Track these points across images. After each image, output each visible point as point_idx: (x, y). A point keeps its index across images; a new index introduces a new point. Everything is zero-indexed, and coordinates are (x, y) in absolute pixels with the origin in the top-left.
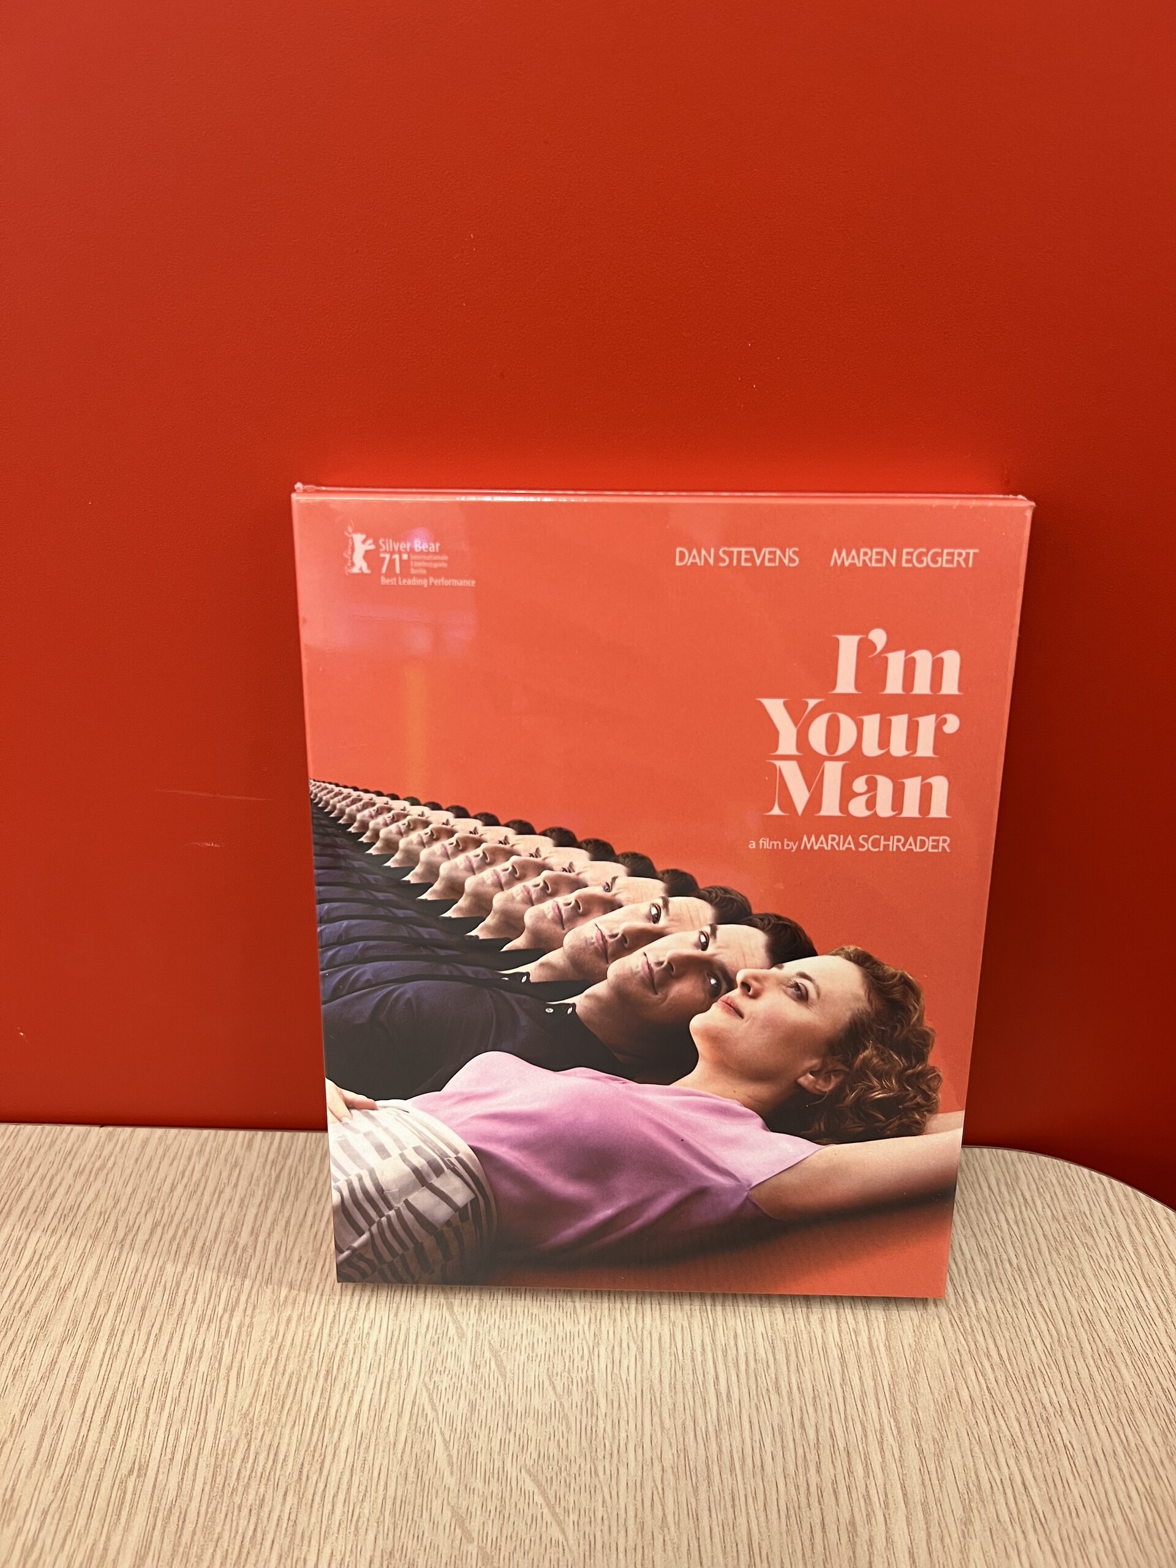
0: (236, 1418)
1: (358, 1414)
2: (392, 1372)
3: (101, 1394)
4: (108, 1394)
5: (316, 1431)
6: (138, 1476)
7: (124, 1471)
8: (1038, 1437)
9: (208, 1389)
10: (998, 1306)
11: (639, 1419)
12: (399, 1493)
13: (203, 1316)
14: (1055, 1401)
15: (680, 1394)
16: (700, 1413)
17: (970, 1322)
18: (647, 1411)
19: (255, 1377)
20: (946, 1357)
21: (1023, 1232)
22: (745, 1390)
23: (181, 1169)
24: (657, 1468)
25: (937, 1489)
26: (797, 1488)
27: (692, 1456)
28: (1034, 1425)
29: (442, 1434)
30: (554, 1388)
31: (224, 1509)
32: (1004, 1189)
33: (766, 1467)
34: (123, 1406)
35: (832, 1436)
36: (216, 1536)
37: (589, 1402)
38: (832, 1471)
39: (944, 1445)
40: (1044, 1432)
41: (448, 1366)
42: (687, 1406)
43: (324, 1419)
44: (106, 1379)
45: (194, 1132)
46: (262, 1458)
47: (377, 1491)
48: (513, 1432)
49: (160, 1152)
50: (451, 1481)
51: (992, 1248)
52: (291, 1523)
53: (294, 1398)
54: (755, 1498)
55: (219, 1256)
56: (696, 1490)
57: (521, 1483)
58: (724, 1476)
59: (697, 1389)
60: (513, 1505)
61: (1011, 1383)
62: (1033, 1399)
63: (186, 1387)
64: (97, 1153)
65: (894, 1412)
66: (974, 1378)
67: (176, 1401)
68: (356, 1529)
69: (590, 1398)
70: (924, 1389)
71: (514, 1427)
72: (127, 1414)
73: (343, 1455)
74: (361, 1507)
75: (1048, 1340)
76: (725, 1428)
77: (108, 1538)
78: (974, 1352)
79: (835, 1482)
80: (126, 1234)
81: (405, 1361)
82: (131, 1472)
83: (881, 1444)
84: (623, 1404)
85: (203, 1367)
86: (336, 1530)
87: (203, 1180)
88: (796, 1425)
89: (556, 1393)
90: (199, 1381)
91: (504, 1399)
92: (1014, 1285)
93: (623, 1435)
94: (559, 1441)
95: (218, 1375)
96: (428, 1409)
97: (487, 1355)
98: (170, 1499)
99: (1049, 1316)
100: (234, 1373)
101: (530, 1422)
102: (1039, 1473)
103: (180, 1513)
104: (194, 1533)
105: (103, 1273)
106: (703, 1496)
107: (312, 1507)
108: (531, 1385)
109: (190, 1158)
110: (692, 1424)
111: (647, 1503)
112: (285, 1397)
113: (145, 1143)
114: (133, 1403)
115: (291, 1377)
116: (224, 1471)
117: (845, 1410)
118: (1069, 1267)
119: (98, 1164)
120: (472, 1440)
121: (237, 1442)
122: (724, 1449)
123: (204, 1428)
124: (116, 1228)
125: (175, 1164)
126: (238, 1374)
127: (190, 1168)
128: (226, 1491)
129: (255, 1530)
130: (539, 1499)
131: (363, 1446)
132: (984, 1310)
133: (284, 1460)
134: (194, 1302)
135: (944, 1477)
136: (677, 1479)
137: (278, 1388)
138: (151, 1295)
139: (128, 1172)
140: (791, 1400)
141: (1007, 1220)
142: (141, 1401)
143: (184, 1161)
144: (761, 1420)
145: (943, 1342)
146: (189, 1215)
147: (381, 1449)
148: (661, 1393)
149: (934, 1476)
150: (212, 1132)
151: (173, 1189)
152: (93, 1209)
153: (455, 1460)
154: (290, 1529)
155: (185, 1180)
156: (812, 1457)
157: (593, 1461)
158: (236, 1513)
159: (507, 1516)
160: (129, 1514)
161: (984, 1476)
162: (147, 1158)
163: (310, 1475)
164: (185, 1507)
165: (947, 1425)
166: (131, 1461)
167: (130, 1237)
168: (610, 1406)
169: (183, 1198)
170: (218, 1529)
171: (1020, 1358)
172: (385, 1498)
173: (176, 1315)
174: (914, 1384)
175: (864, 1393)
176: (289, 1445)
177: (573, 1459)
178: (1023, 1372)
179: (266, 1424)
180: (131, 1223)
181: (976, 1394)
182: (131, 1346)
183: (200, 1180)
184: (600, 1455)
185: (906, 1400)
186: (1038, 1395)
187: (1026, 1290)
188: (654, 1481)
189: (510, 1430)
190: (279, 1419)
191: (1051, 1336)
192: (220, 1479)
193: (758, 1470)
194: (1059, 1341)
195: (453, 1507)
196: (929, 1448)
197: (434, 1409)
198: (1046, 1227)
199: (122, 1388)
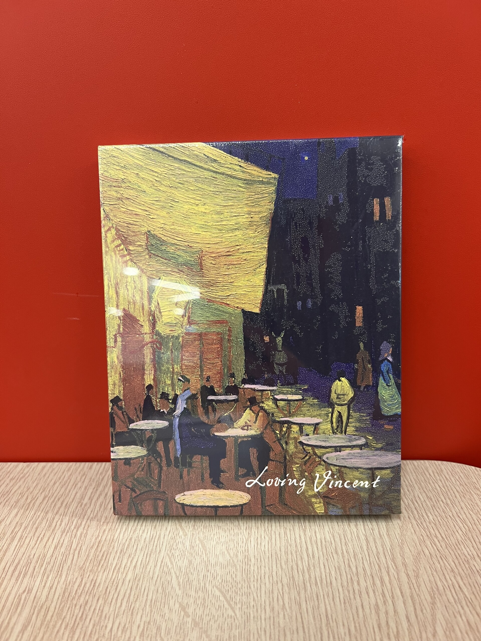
0: (77, 569)
1: (135, 567)
2: (152, 550)
3: (13, 561)
4: (16, 561)
5: (115, 574)
6: (28, 593)
7: (21, 591)
8: (464, 568)
9: (64, 559)
10: (439, 518)
11: (270, 565)
12: (154, 598)
13: (64, 530)
14: (470, 553)
15: (290, 556)
16: (300, 563)
17: (426, 524)
18: (274, 562)
19: (87, 553)
20: (416, 538)
21: (447, 490)
22: (321, 553)
23: (59, 476)
24: (280, 585)
25: (417, 590)
26: (349, 591)
27: (296, 579)
28: (462, 563)
29: (175, 573)
30: (229, 554)
31: (68, 606)
32: (436, 475)
33: (333, 583)
34: (23, 565)
35: (364, 570)
36: (63, 617)
37: (246, 560)
38: (365, 584)
39: (419, 572)
40: (467, 566)
41: (179, 547)
42: (293, 560)
43: (119, 569)
44: (16, 555)
45: (65, 464)
46: (88, 585)
47: (143, 597)
48: (209, 572)
49: (50, 471)
50: (179, 592)
51: (433, 496)
52: (100, 611)
53: (105, 561)
54: (328, 596)
55: (74, 507)
56: (299, 593)
57: (213, 592)
58: (313, 587)
59: (298, 553)
60: (210, 601)
61: (449, 548)
62: (460, 553)
63: (54, 558)
64: (21, 472)
65: (393, 560)
66: (430, 546)
67: (49, 563)
68: (132, 613)
69: (246, 558)
70: (406, 550)
71: (210, 570)
72: (24, 568)
73: (127, 583)
74: (135, 604)
75: (464, 530)
76: (312, 568)
77: (10, 619)
78: (429, 536)
79: (367, 588)
80: (31, 501)
81: (158, 546)
82: (24, 591)
83: (388, 573)
84: (262, 560)
85: (63, 550)
86: (122, 613)
87: (69, 480)
88: (346, 566)
89: (230, 556)
90: (60, 555)
91: (206, 559)
92: (445, 509)
93: (263, 572)
94: (232, 575)
95: (69, 553)
96: (169, 564)
97: (198, 542)
98: (42, 603)
99: (463, 521)
100: (77, 552)
101: (218, 568)
102: (466, 582)
103: (47, 608)
104: (52, 616)
105: (19, 515)
106: (302, 595)
107: (111, 604)
108: (218, 553)
109: (63, 473)
110: (296, 567)
111: (275, 599)
112: (101, 560)
113: (44, 468)
114: (28, 564)
115: (104, 553)
116: (69, 591)
117: (370, 560)
118: (470, 503)
119: (21, 476)
120: (190, 575)
121: (76, 579)
122: (312, 576)
123: (61, 573)
124: (27, 499)
125: (57, 474)
126: (79, 552)
127: (63, 476)
128: (69, 599)
129: (82, 614)
130: (222, 598)
131: (137, 579)
132: (432, 520)
133: (99, 585)
134: (60, 525)
135: (420, 585)
136: (289, 589)
137: (98, 557)
138: (40, 523)
139: (35, 478)
140: (343, 557)
141: (439, 486)
142: (32, 563)
143: (60, 474)
144: (329, 564)
145: (414, 532)
146: (61, 493)
147: (146, 580)
148: (281, 555)
149: (415, 585)
150: (74, 463)
151: (55, 483)
152: (17, 492)
153: (181, 584)
154: (99, 614)
155: (60, 481)
156: (355, 579)
157: (249, 582)
158: (73, 608)
159: (206, 606)
160: (22, 609)
161: (439, 583)
162: (44, 473)
163: (111, 591)
164: (49, 605)
165: (419, 564)
166: (24, 588)
167: (33, 502)
168: (256, 561)
169: (59, 487)
170: (64, 614)
171: (452, 538)
172: (147, 600)
173: (51, 530)
174: (401, 548)
175: (378, 553)
176: (101, 579)
177: (239, 582)
178: (454, 542)
179: (91, 571)
180: (34, 497)
181: (432, 551)
182: (29, 542)
183: (67, 481)
184: (252, 579)
185: (399, 555)
186: (462, 551)
187: (451, 512)
188: (278, 590)
189: (208, 571)
190: (97, 569)
191: (465, 529)
192: (67, 594)
193: (329, 584)
194: (469, 530)
195: (180, 603)
196: (411, 573)
197: (172, 563)
198: (458, 488)
199: (23, 558)
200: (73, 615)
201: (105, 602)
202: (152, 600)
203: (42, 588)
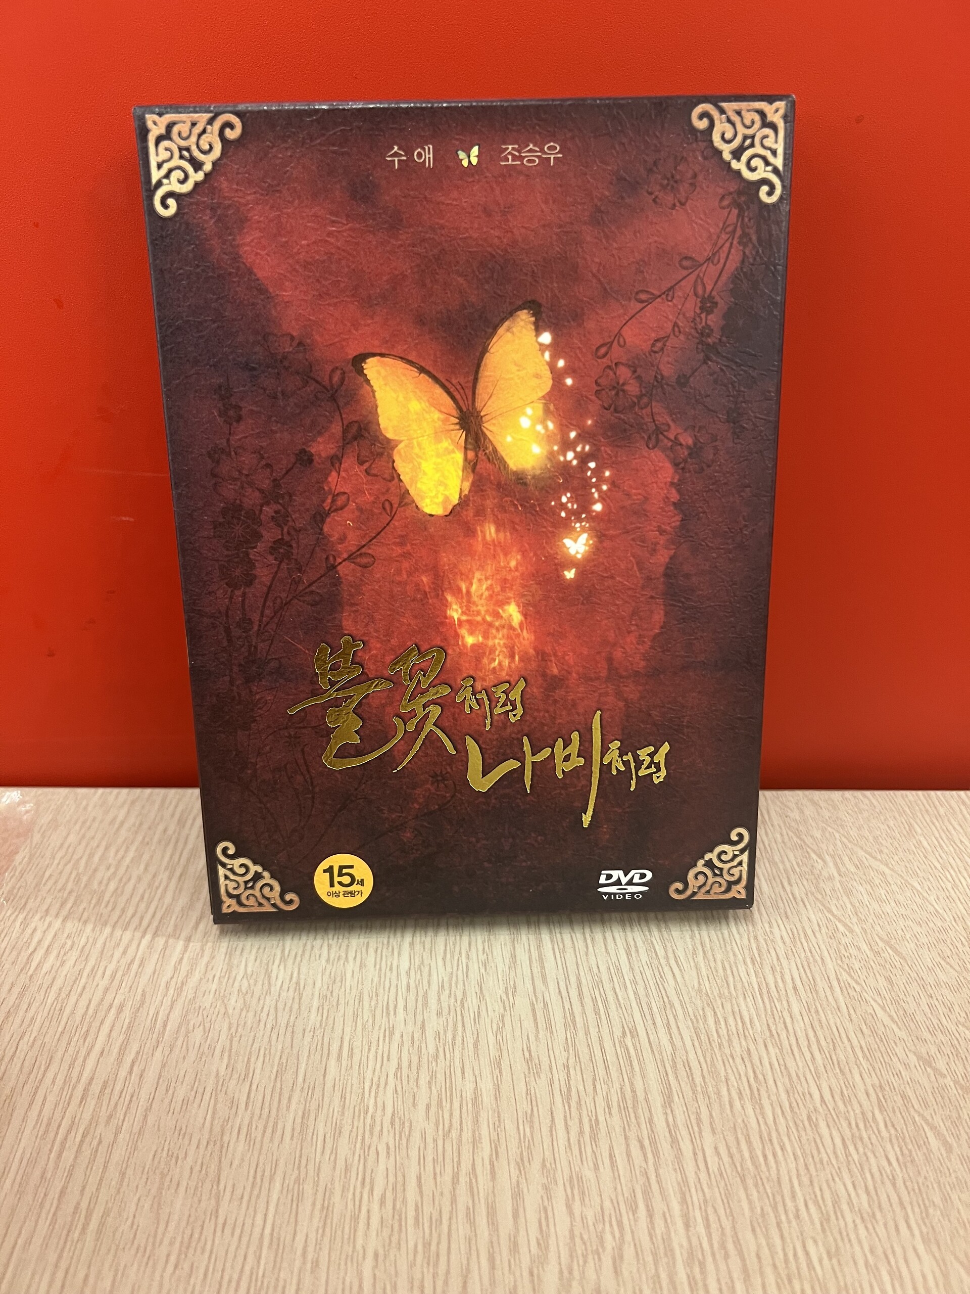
200: (740, 1075)
201: (781, 1050)
202: (861, 1048)
203: (652, 1027)
